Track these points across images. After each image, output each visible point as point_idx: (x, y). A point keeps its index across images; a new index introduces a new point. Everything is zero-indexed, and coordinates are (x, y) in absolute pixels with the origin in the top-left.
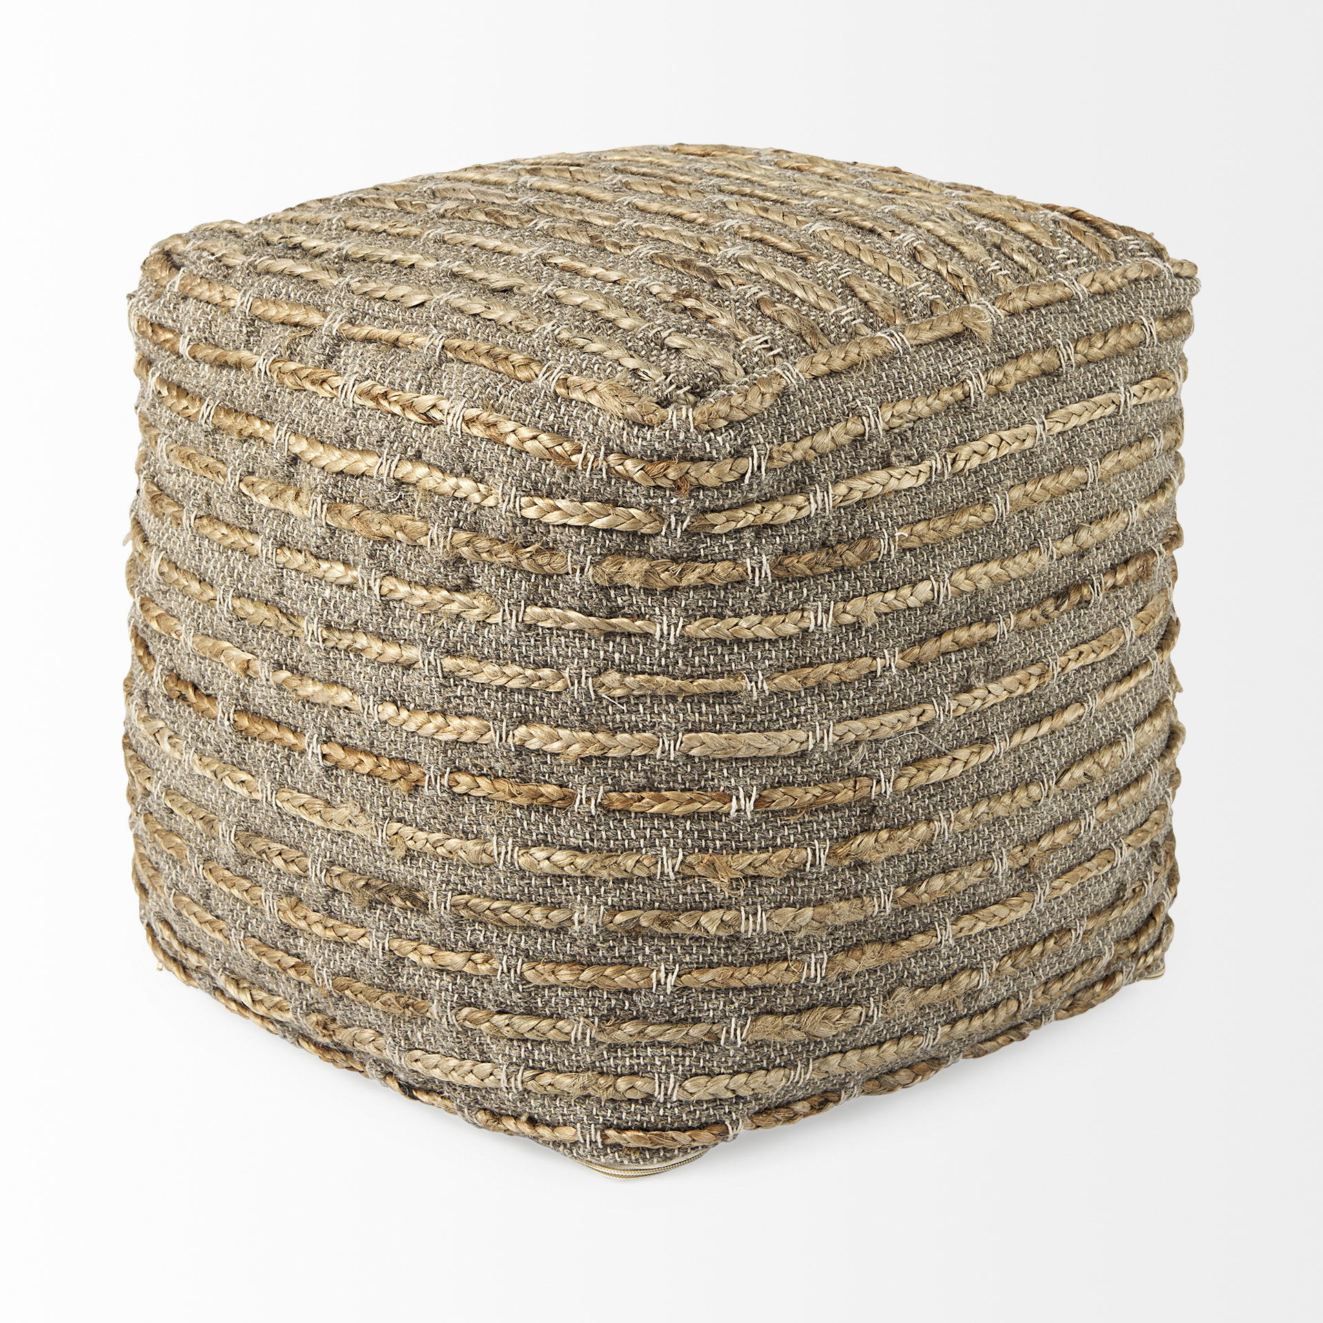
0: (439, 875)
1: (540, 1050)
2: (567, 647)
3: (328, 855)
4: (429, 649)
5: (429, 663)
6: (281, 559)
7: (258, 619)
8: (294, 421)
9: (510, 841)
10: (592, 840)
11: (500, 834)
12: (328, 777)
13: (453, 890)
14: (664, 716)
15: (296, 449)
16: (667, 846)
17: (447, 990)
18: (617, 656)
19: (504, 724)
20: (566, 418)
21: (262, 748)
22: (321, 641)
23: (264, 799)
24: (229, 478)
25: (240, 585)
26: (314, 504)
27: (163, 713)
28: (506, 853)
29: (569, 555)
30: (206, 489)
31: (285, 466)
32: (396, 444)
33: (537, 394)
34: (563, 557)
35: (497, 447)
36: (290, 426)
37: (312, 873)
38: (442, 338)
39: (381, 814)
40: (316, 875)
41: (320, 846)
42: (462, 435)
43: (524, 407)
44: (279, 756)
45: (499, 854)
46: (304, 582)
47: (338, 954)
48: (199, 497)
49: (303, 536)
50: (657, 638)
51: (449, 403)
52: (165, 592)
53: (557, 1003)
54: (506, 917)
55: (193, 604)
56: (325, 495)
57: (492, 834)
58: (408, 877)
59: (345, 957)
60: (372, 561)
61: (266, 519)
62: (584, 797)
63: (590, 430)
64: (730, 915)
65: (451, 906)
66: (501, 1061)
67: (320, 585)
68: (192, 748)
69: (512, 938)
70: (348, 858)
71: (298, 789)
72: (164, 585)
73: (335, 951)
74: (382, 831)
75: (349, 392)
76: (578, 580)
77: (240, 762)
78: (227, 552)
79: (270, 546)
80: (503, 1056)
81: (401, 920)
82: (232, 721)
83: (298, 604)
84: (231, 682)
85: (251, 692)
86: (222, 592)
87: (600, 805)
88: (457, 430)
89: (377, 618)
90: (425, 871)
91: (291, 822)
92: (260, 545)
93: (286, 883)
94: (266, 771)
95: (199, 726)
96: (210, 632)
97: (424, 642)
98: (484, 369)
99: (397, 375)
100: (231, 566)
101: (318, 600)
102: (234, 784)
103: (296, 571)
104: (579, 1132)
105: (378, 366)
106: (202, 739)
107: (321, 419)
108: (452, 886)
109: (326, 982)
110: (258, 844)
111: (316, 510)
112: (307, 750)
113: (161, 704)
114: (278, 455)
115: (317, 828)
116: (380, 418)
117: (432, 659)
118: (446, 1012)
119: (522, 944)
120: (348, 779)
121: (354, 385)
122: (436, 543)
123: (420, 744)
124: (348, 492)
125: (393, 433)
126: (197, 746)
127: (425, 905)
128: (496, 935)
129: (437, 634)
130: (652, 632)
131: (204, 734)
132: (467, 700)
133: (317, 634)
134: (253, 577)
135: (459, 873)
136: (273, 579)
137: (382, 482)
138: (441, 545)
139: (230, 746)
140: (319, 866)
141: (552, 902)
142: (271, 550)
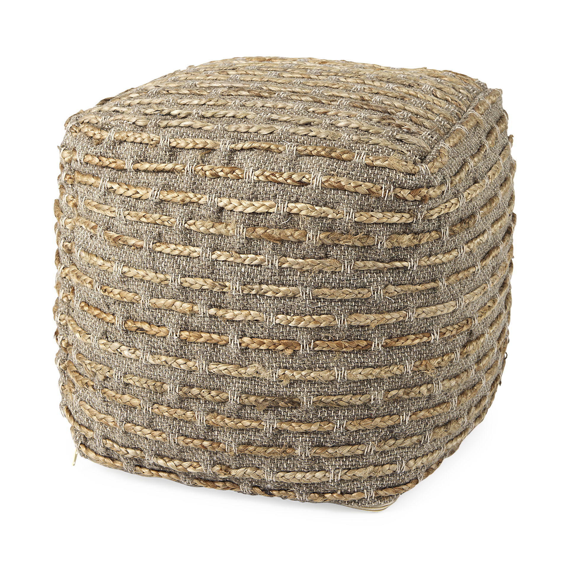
0: (306, 389)
1: (349, 460)
2: (371, 277)
3: (240, 389)
4: (306, 287)
5: (306, 294)
6: (214, 257)
7: (197, 287)
8: (218, 192)
9: (343, 368)
10: (378, 362)
11: (338, 366)
12: (242, 354)
13: (313, 395)
14: (409, 303)
15: (221, 205)
16: (408, 360)
17: (306, 441)
18: (391, 278)
19: (343, 315)
20: (372, 175)
21: (197, 346)
22: (241, 292)
23: (201, 369)
24: (178, 223)
25: (184, 272)
26: (238, 229)
27: (122, 339)
28: (341, 374)
29: (376, 237)
30: (158, 229)
31: (216, 213)
32: (284, 196)
33: (356, 166)
34: (373, 238)
35: (339, 192)
36: (216, 194)
37: (231, 400)
38: (294, 146)
39: (274, 366)
40: (234, 400)
41: (235, 386)
42: (322, 188)
43: (351, 172)
44: (209, 348)
45: (338, 375)
46: (229, 266)
47: (241, 435)
48: (153, 234)
49: (228, 245)
50: (409, 268)
51: (312, 175)
52: (124, 282)
53: (359, 438)
54: (341, 403)
55: (148, 285)
56: (245, 224)
57: (333, 367)
58: (288, 393)
59: (245, 436)
60: (273, 252)
61: (204, 239)
62: (376, 343)
63: (385, 179)
64: (430, 386)
65: (313, 402)
66: (330, 469)
67: (238, 266)
68: (148, 352)
69: (341, 412)
70: (251, 390)
71: (220, 362)
72: (124, 278)
73: (239, 434)
74: (276, 374)
75: (250, 175)
76: (379, 247)
77: (182, 355)
78: (175, 258)
79: (208, 251)
80: (332, 466)
81: (282, 413)
82: (178, 336)
83: (224, 276)
84: (177, 318)
85: (190, 321)
86: (173, 276)
87: (382, 346)
88: (319, 186)
89: (275, 277)
90: (298, 388)
91: (215, 378)
92: (201, 252)
93: (210, 407)
94: (201, 356)
95: (151, 342)
96: (160, 296)
97: (302, 285)
98: (322, 158)
99: (273, 165)
100: (178, 263)
101: (237, 273)
102: (180, 365)
103: (223, 261)
104: (365, 494)
105: (261, 162)
106: (154, 347)
107: (234, 189)
108: (313, 393)
109: (234, 449)
110: (195, 391)
111: (239, 231)
112: (230, 343)
113: (121, 335)
114: (212, 209)
115: (233, 378)
116: (270, 185)
117: (307, 292)
118: (306, 451)
119: (346, 414)
120: (253, 353)
121: (252, 172)
122: (311, 239)
123: (297, 331)
124: (256, 221)
125: (282, 191)
126: (151, 351)
127: (299, 404)
128: (333, 412)
129: (309, 280)
130: (407, 266)
131: (155, 345)
132: (323, 308)
133: (239, 289)
134: (192, 267)
135: (316, 386)
136: (209, 267)
137: (280, 214)
138: (314, 240)
139: (176, 348)
140: (236, 396)
141: (360, 393)
142: (208, 253)
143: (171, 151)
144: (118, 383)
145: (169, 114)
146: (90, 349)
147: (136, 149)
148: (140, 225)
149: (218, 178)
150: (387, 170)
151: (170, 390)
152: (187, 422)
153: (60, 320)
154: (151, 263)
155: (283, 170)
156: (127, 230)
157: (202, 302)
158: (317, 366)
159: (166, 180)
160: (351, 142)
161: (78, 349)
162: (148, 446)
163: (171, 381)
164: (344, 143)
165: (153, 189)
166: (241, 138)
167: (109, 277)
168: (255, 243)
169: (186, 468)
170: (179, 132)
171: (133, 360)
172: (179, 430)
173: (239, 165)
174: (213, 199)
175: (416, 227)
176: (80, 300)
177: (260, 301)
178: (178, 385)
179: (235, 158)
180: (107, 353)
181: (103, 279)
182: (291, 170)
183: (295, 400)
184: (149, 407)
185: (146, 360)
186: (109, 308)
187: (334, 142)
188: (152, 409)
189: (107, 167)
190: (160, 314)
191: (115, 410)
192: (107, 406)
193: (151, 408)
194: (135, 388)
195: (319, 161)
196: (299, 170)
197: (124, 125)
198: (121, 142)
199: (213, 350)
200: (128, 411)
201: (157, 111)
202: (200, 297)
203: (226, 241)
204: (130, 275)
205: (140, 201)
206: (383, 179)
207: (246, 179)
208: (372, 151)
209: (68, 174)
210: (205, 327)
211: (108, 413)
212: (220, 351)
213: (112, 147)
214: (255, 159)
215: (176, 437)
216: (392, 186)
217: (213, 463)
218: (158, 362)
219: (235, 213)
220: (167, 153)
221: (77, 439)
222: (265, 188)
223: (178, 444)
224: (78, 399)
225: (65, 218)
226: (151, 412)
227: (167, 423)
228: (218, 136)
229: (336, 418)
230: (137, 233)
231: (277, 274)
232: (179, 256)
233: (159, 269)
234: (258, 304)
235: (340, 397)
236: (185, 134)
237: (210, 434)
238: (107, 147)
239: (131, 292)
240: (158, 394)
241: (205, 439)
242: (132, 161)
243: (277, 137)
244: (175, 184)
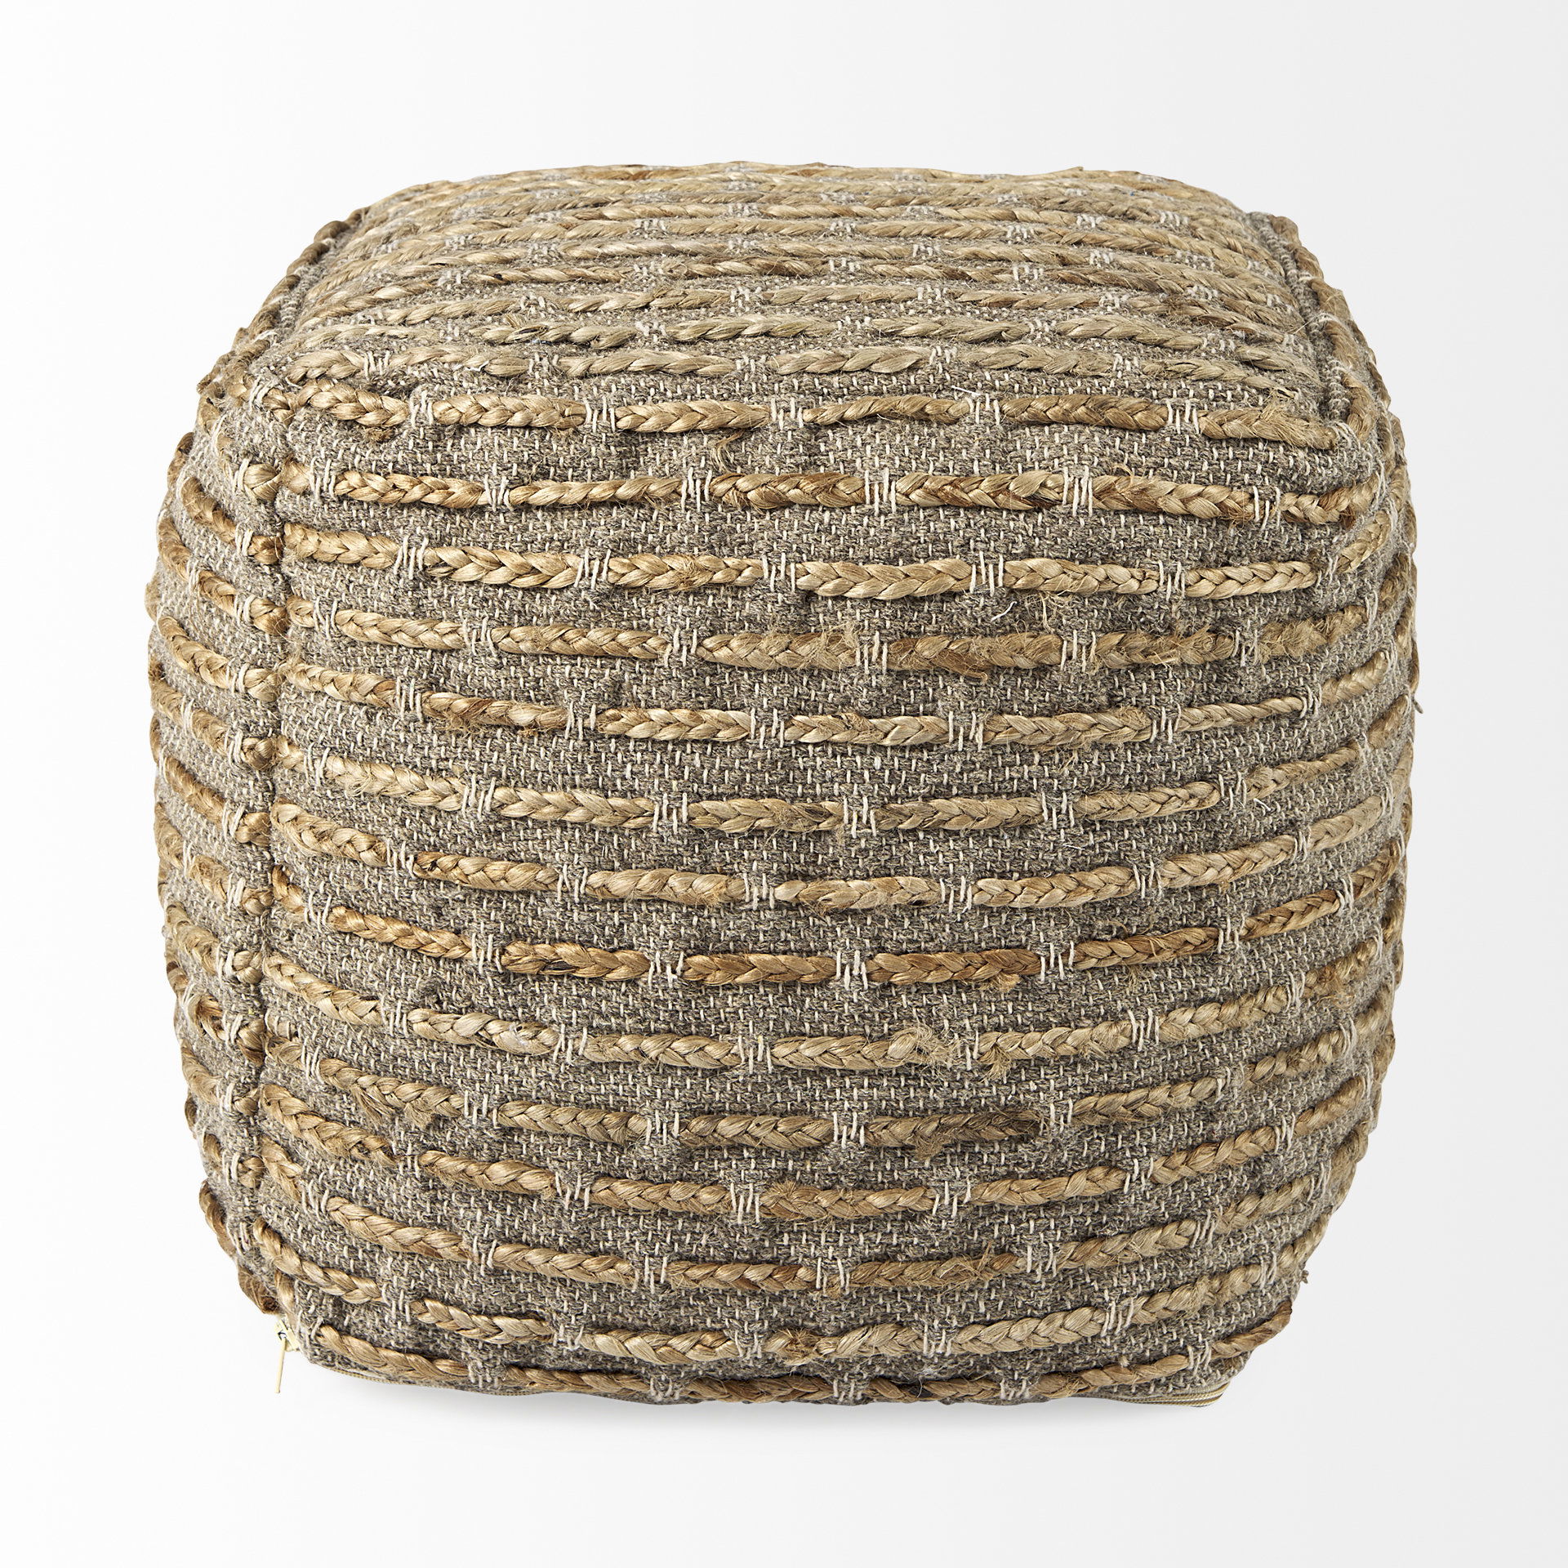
0: (1052, 1082)
1: (1152, 1268)
2: (1218, 749)
3: (866, 1105)
4: (1059, 793)
5: (1059, 812)
6: (791, 733)
7: (737, 825)
8: (791, 548)
9: (1149, 1011)
10: (1229, 984)
11: (1136, 1007)
12: (873, 1003)
13: (1073, 1097)
14: (1296, 811)
15: (806, 583)
16: (1291, 970)
17: (1048, 1228)
18: (1262, 747)
19: (1151, 863)
20: (1222, 463)
21: (735, 995)
22: (873, 827)
23: (751, 1062)
24: (677, 646)
25: (696, 786)
26: (866, 647)
27: (491, 1001)
28: (1145, 1029)
29: (1238, 633)
30: (607, 672)
31: (792, 609)
32: (992, 543)
33: (1177, 441)
34: (1230, 637)
35: (1141, 518)
36: (790, 555)
37: (840, 1137)
38: (992, 401)
39: (968, 1026)
40: (848, 1137)
41: (850, 1099)
42: (1095, 512)
43: (1166, 460)
44: (770, 997)
45: (1139, 1029)
46: (834, 756)
47: (861, 1235)
48: (595, 685)
49: (831, 695)
50: (1303, 714)
51: (1066, 476)
52: (498, 833)
53: (1181, 1201)
54: (1146, 1109)
55: (577, 835)
56: (884, 632)
57: (1124, 1011)
58: (1003, 1099)
59: (872, 1236)
60: (970, 702)
61: (757, 686)
62: (1229, 931)
63: (1259, 471)
64: (1334, 1039)
65: (1073, 1116)
66: (1107, 1299)
67: (862, 754)
68: (581, 1030)
69: (1141, 1134)
70: (897, 1102)
71: (804, 1035)
72: (498, 824)
73: (856, 1234)
74: (971, 1049)
75: (885, 491)
76: (1243, 664)
77: (687, 1025)
78: (666, 748)
79: (775, 718)
80: (1111, 1290)
81: (985, 1157)
82: (679, 972)
83: (818, 786)
84: (673, 920)
85: (714, 926)
86: (666, 802)
87: (1241, 938)
88: (1087, 507)
89: (971, 775)
90: (1031, 1083)
91: (790, 1082)
92: (753, 722)
93: (773, 1165)
94: (751, 1024)
95: (589, 998)
96: (617, 864)
97: (1049, 788)
98: (1080, 428)
99: (942, 458)
100: (677, 763)
101: (862, 774)
102: (683, 1056)
103: (815, 745)
104: (1192, 1358)
105: (907, 453)
106: (599, 1013)
107: (838, 537)
108: (1071, 1091)
109: (842, 1277)
110: (728, 1128)
111: (870, 654)
112: (839, 974)
113: (487, 989)
114: (780, 596)
115: (842, 1077)
116: (946, 517)
117: (1064, 806)
118: (1048, 1257)
119: (1154, 1138)
120: (903, 997)
121: (890, 482)
122: (1075, 656)
123: (1029, 921)
124: (911, 621)
125: (982, 531)
126: (590, 1027)
127: (1036, 1125)
128: (1120, 1137)
129: (1067, 773)
130: (1299, 708)
131: (603, 1005)
132: (1101, 847)
133: (868, 819)
134: (722, 770)
135: (1079, 1071)
136: (774, 763)
137: (987, 595)
138: (1084, 658)
139: (670, 1007)
140: (855, 1124)
141: (1187, 1076)
142: (775, 725)
143: (620, 444)
144: (479, 1129)
145: (566, 339)
146: (375, 1042)
147: (515, 445)
148: (548, 663)
149: (784, 508)
150: (1261, 445)
151: (653, 1132)
152: (696, 1218)
153: (234, 968)
154: (590, 771)
155: (976, 469)
156: (503, 681)
157: (754, 868)
158: (1083, 1012)
159: (620, 527)
160: (1143, 376)
161: (323, 1047)
162: (565, 1304)
163: (655, 1105)
164: (1127, 383)
165: (587, 556)
166: (825, 390)
167: (440, 823)
168: (911, 682)
169: (684, 1354)
170: (633, 388)
171: (526, 1059)
172: (672, 1243)
173: (841, 467)
174: (782, 568)
175: (1322, 599)
176: (328, 903)
177: (927, 845)
178: (677, 1115)
179: (823, 448)
180: (435, 1047)
181: (420, 832)
182: (998, 468)
183: (1023, 1116)
184: (582, 1190)
185: (575, 1052)
186: (440, 915)
187: (1096, 382)
188: (591, 1192)
189: (418, 504)
190: (616, 914)
191: (462, 1211)
192: (432, 1202)
193: (587, 1190)
194: (532, 1140)
195: (1071, 436)
196: (1020, 466)
197: (456, 378)
198: (460, 428)
199: (784, 1003)
200: (509, 1208)
201: (526, 331)
202: (746, 853)
203: (823, 684)
204: (515, 810)
205: (538, 596)
206: (1252, 472)
207: (872, 502)
208: (1207, 397)
209: (261, 535)
210: (761, 938)
211: (434, 1223)
212: (804, 1001)
213: (430, 444)
214: (888, 447)
215: (665, 1265)
216: (1278, 490)
217: (770, 1326)
218: (611, 1053)
219: (848, 602)
220: (612, 448)
221: (311, 1311)
222: (932, 524)
223: (667, 1286)
224: (323, 1192)
225: (245, 667)
226: (586, 1204)
227: (637, 1228)
228: (754, 390)
229: (1128, 1154)
230: (536, 688)
231: (978, 765)
232: (679, 742)
233: (615, 785)
234: (921, 857)
235: (1141, 1093)
236: (652, 391)
237: (767, 1244)
238: (416, 445)
239: (522, 861)
240: (609, 1148)
241: (754, 1261)
242: (504, 482)
243: (931, 377)
244: (650, 537)
